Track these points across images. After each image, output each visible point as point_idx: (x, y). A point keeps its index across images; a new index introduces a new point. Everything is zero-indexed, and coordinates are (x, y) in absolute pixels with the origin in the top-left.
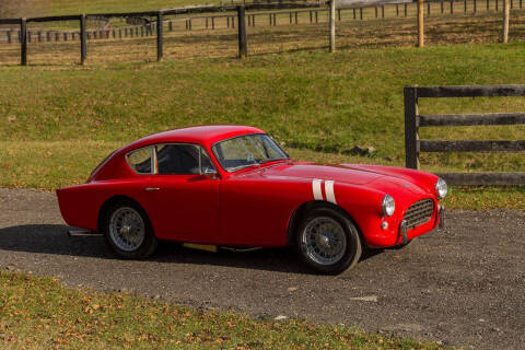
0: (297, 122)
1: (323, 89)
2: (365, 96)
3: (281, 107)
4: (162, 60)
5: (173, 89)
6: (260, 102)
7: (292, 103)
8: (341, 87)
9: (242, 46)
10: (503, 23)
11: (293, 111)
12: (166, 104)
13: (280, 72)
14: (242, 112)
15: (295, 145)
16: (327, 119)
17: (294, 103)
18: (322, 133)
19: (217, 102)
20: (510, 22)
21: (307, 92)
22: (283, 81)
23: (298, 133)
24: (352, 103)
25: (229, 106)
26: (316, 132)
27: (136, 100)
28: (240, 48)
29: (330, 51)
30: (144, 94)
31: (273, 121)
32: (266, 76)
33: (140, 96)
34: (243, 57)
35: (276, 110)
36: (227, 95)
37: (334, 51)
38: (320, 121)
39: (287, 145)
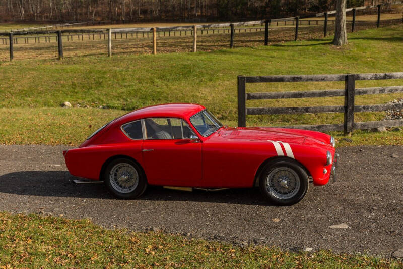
0: (105, 95)
1: (115, 76)
2: (139, 80)
3: (93, 86)
4: (13, 60)
5: (28, 77)
6: (80, 83)
7: (99, 84)
8: (125, 75)
9: (60, 53)
10: (193, 42)
11: (101, 89)
12: (26, 86)
13: (87, 67)
14: (72, 90)
15: (109, 107)
16: (123, 93)
17: (100, 84)
18: (122, 100)
19: (55, 83)
20: (198, 42)
21: (106, 78)
22: (90, 72)
23: (108, 101)
24: (133, 84)
25: (63, 86)
26: (118, 100)
27: (7, 83)
28: (59, 54)
29: (109, 55)
30: (11, 79)
31: (91, 94)
32: (80, 69)
33: (9, 81)
34: (61, 59)
35: (91, 88)
36: (60, 80)
37: (111, 56)
38: (119, 94)
39: (104, 108)
